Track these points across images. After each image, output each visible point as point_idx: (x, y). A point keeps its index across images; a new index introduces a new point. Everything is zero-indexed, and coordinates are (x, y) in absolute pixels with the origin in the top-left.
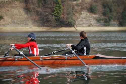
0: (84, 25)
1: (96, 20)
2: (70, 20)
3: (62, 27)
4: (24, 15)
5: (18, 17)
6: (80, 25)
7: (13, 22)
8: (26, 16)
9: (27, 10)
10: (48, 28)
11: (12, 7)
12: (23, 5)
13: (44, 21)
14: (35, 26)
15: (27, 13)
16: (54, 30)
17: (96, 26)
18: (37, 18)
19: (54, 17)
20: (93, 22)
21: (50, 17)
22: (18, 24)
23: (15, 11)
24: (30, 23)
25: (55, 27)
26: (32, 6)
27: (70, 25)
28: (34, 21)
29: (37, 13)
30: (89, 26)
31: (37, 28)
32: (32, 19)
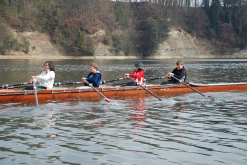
0: (101, 54)
1: (109, 50)
2: (91, 51)
3: (84, 56)
4: (51, 46)
5: (47, 47)
6: (98, 55)
7: (44, 52)
8: (52, 46)
9: (54, 42)
10: (72, 57)
11: (41, 39)
12: (48, 37)
13: (68, 51)
14: (61, 55)
15: (53, 44)
16: (77, 58)
17: (110, 55)
18: (62, 48)
19: (77, 48)
20: (107, 52)
21: (74, 47)
22: (48, 53)
23: (43, 43)
24: (57, 52)
25: (78, 56)
26: (57, 39)
27: (91, 54)
28: (60, 51)
29: (62, 44)
30: (105, 55)
31: (62, 56)
32: (58, 50)
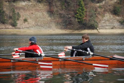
0: (107, 27)
1: (120, 22)
3: (85, 29)
4: (48, 18)
5: (42, 20)
6: (103, 27)
7: (37, 25)
8: (49, 18)
9: (51, 12)
10: (71, 30)
11: (37, 10)
12: (47, 7)
13: (67, 24)
14: (57, 28)
15: (50, 16)
16: (76, 32)
17: (120, 28)
18: (60, 20)
19: (77, 20)
20: (116, 24)
21: (73, 19)
22: (42, 26)
23: (39, 14)
24: (53, 25)
25: (77, 29)
26: (55, 9)
27: (92, 27)
28: (57, 24)
29: (61, 15)
30: (112, 28)
32: (55, 22)
